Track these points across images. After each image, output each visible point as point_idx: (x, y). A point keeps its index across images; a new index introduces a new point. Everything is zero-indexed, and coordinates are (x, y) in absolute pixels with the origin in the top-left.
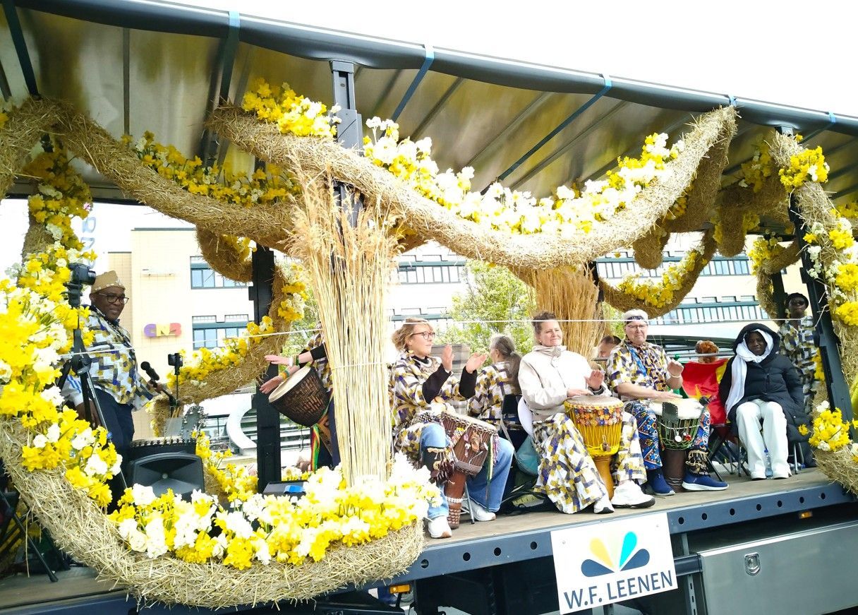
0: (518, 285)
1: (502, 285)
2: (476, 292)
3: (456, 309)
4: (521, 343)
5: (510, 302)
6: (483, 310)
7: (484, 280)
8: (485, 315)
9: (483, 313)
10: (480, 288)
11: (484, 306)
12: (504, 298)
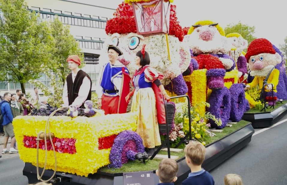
0: (26, 22)
1: (18, 20)
2: (4, 22)
4: (26, 50)
5: (21, 30)
6: (7, 31)
7: (9, 17)
8: (9, 34)
9: (7, 33)
10: (6, 20)
11: (8, 30)
12: (19, 27)
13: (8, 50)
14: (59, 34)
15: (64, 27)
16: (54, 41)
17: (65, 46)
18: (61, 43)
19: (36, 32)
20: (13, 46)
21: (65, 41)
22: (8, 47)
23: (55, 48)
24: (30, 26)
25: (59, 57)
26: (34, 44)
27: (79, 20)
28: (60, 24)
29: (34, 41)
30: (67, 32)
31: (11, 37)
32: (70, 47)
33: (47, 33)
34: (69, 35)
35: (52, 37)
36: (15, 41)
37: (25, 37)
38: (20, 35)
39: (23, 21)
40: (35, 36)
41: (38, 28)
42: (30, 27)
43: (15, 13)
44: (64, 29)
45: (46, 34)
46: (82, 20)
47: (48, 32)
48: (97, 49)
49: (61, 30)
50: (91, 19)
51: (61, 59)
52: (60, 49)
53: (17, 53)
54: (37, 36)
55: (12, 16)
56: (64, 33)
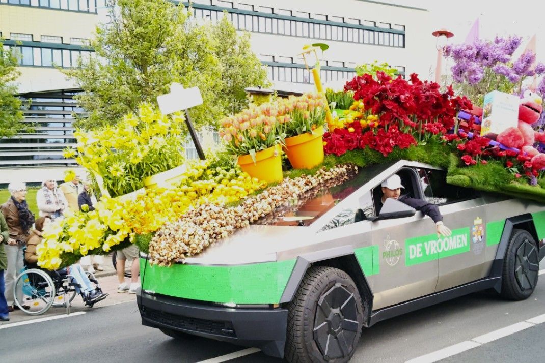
0: (165, 27)
1: (150, 23)
2: (121, 27)
3: (100, 41)
4: (163, 85)
5: (155, 42)
6: (128, 46)
7: (131, 16)
8: (130, 52)
9: (127, 50)
10: (126, 22)
11: (128, 42)
12: (150, 37)
13: (128, 83)
14: (228, 51)
15: (239, 36)
16: (220, 67)
17: (240, 78)
18: (231, 71)
19: (184, 47)
20: (138, 76)
21: (241, 66)
22: (129, 78)
23: (221, 82)
24: (172, 35)
25: (227, 100)
26: (180, 73)
27: (269, 20)
28: (232, 31)
29: (180, 67)
30: (245, 46)
31: (135, 58)
32: (251, 80)
33: (206, 51)
35: (214, 58)
36: (141, 66)
37: (163, 58)
38: (152, 53)
39: (159, 24)
40: (183, 55)
41: (189, 39)
42: (173, 37)
43: (145, 7)
44: (239, 42)
45: (204, 51)
46: (275, 21)
47: (208, 48)
48: (303, 83)
49: (233, 43)
50: (292, 19)
51: (231, 104)
52: (230, 83)
53: (146, 90)
54: (185, 55)
55: (138, 15)
56: (238, 48)
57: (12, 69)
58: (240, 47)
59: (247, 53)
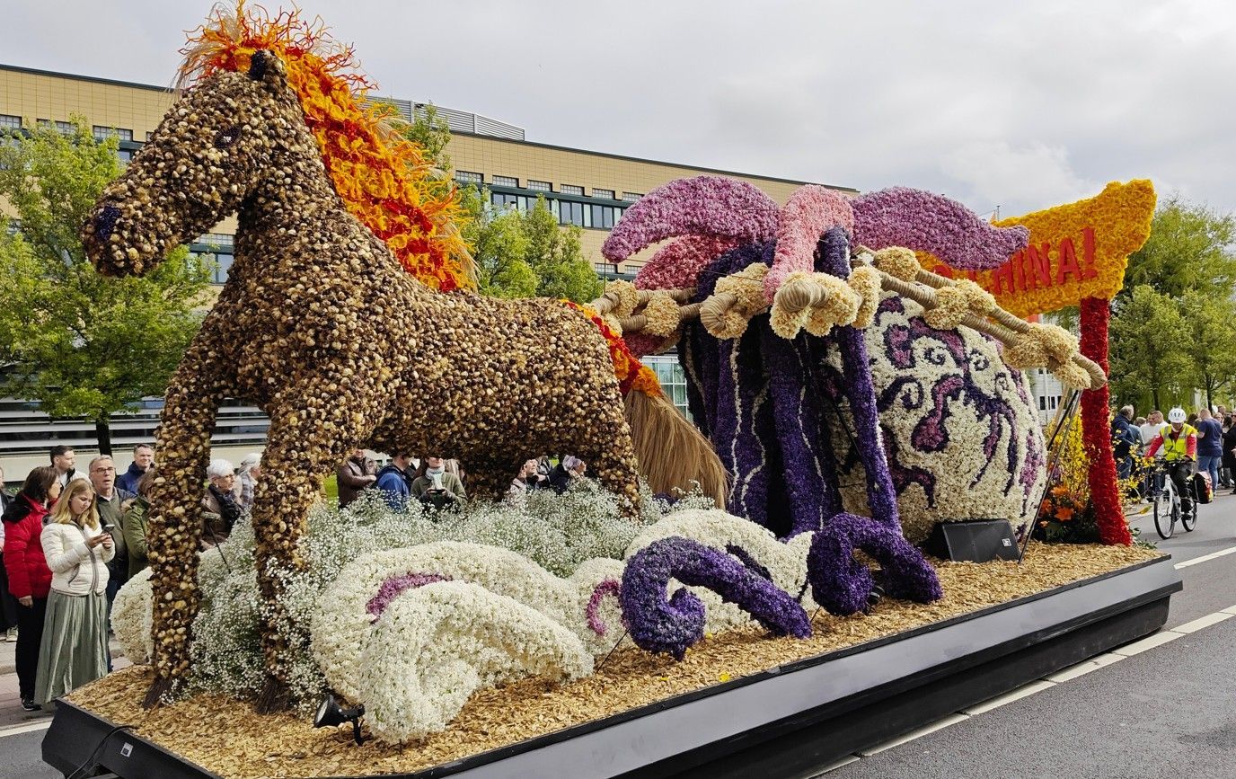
14: (545, 257)
15: (562, 234)
16: (535, 280)
18: (551, 286)
21: (565, 280)
27: (608, 211)
30: (571, 248)
33: (510, 255)
34: (577, 260)
35: (525, 266)
41: (484, 238)
44: (562, 241)
45: (507, 256)
46: (617, 210)
47: (514, 250)
49: (554, 244)
56: (561, 252)
57: (203, 288)
58: (564, 249)
59: (575, 259)
